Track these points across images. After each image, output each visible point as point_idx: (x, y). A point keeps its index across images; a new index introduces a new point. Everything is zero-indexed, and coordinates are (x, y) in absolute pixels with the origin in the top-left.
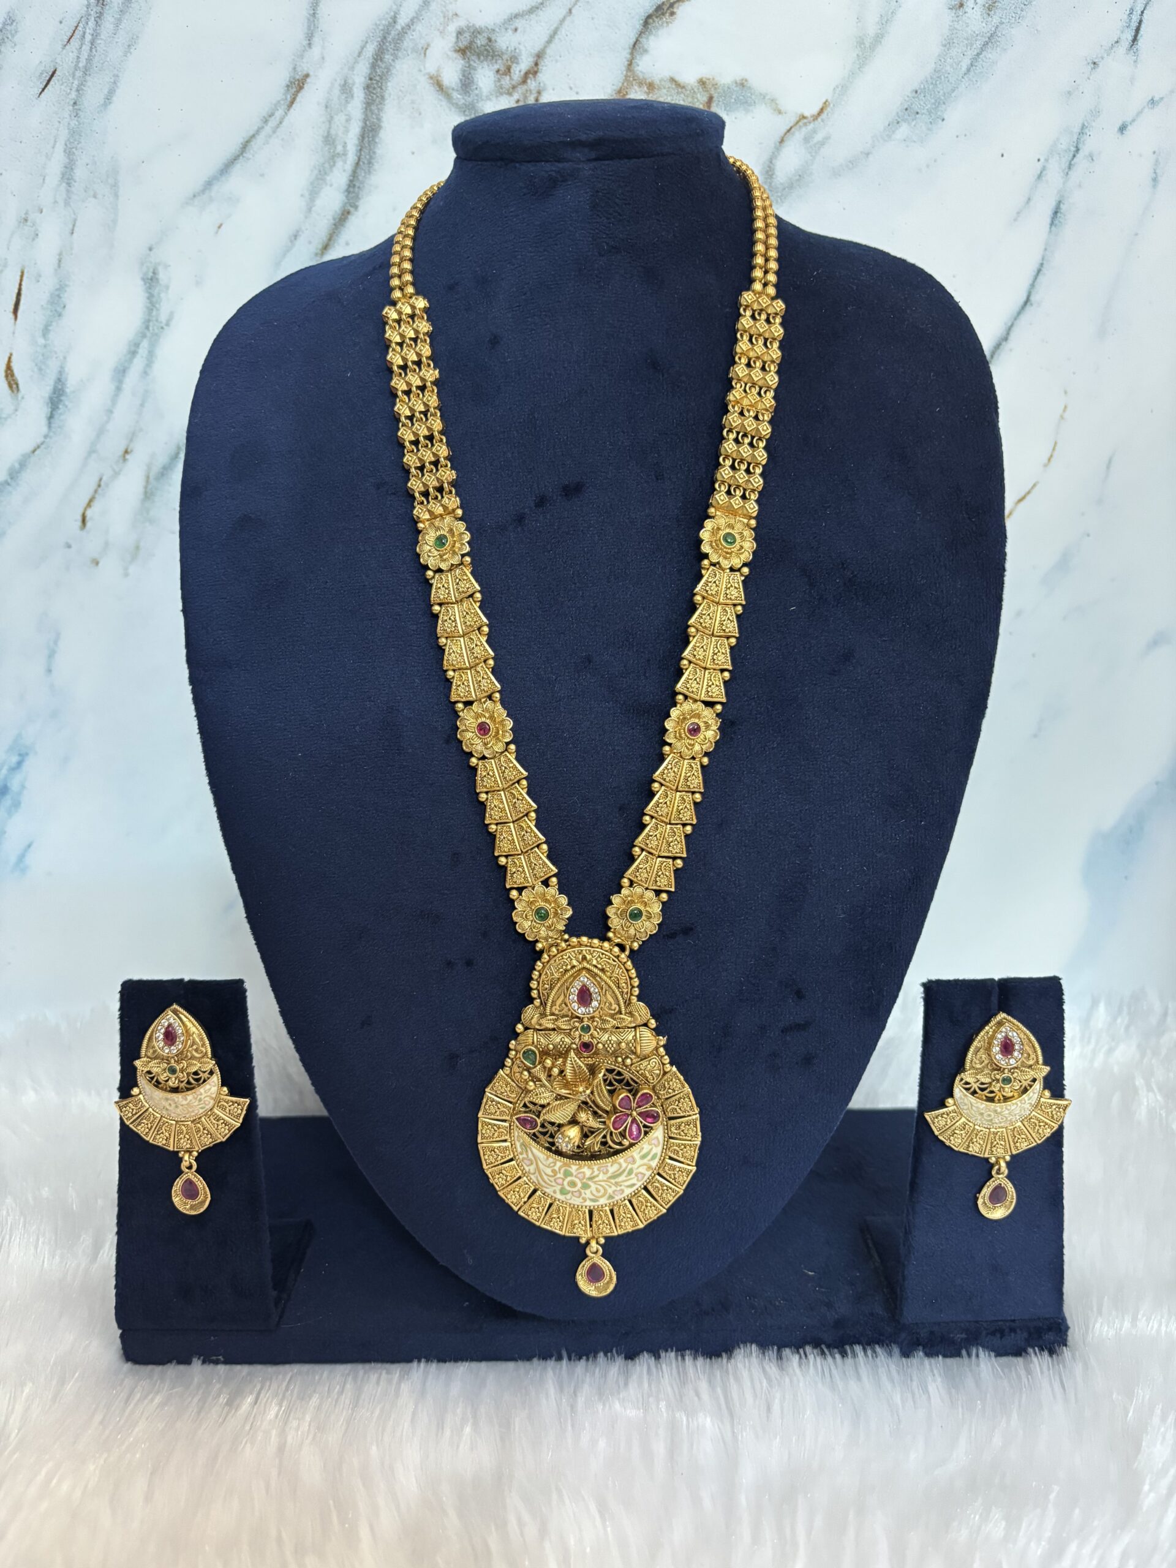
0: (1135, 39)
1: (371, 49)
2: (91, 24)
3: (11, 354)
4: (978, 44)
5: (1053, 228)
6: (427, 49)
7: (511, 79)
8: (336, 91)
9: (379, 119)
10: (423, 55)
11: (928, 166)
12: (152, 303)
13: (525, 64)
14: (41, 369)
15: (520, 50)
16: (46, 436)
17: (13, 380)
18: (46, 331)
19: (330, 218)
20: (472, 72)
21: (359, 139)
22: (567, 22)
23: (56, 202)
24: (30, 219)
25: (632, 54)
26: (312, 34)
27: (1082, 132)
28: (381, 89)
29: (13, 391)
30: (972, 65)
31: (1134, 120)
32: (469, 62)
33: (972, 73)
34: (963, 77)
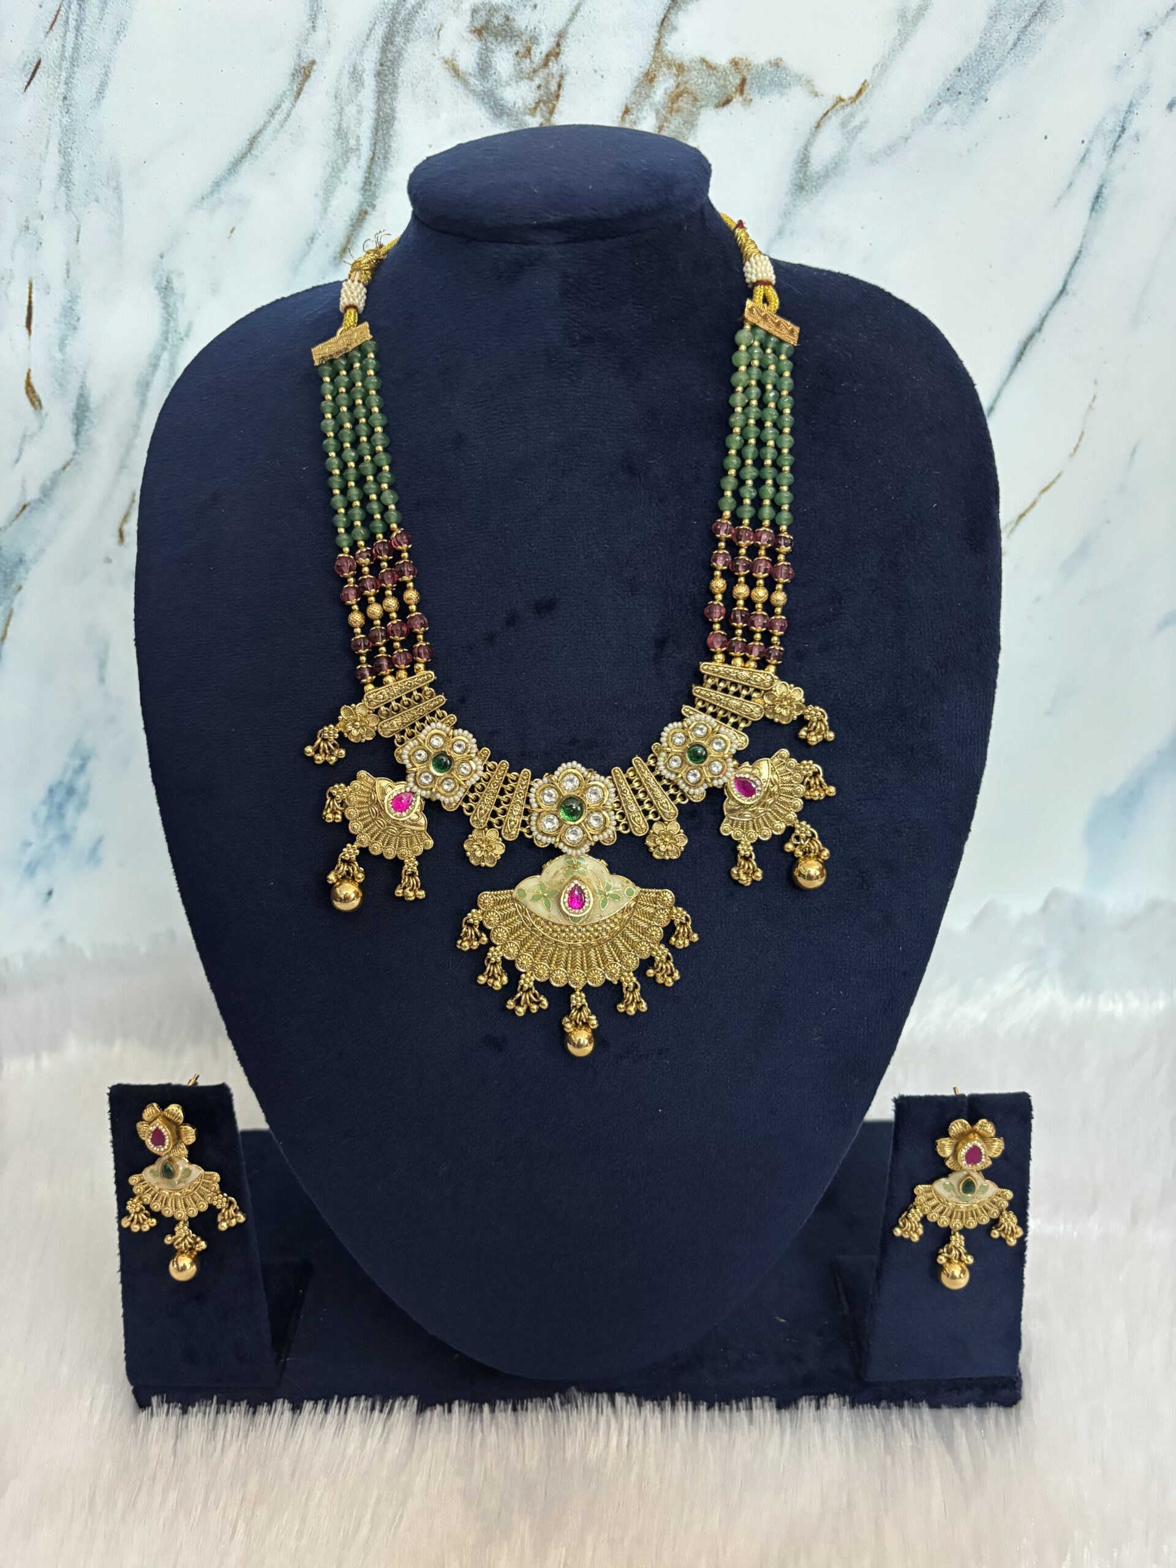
1: (380, 31)
2: (74, 7)
3: (29, 370)
4: (1026, 16)
5: (1094, 214)
6: (440, 30)
7: (532, 62)
8: (345, 80)
9: (393, 110)
10: (436, 37)
11: (969, 151)
12: (169, 314)
13: (546, 45)
14: (62, 385)
15: (540, 30)
16: (74, 453)
17: (35, 397)
18: (62, 345)
19: (347, 219)
20: (489, 54)
21: (372, 132)
23: (56, 207)
24: (30, 226)
25: (660, 32)
26: (315, 15)
27: (1129, 111)
28: (394, 75)
29: (36, 408)
30: (1019, 39)
32: (486, 44)
33: (1018, 48)
34: (1008, 53)
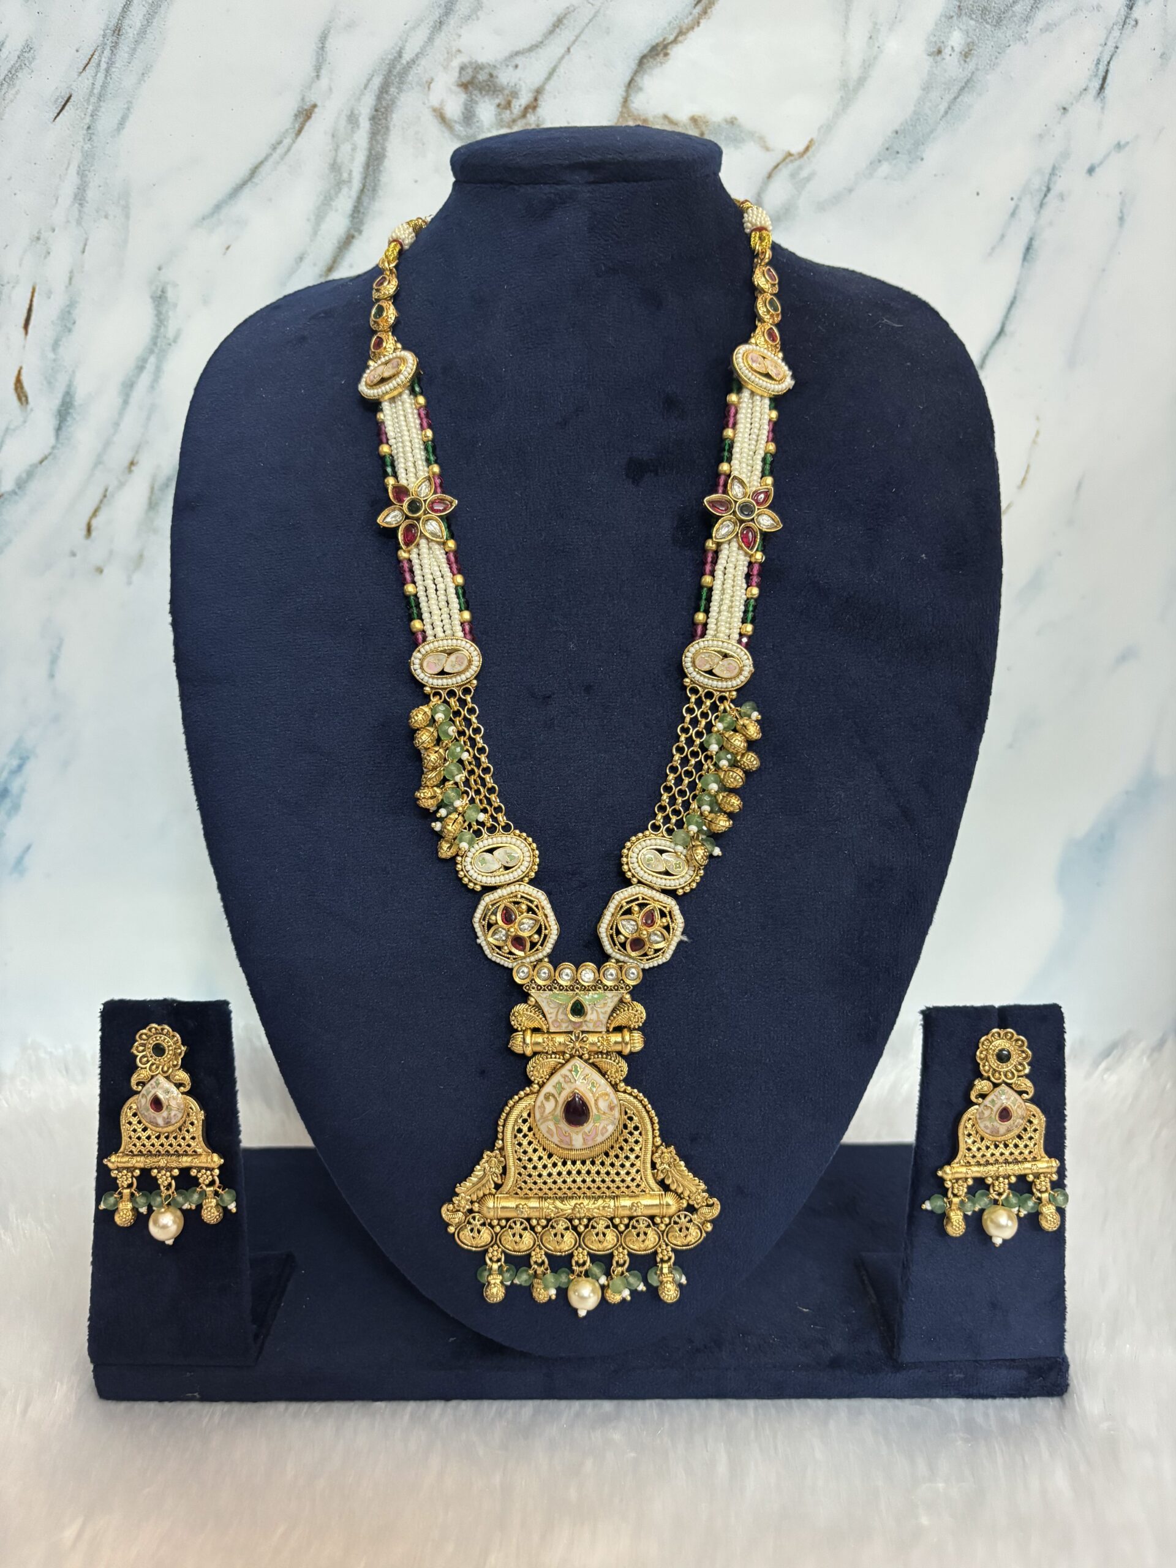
0: (1102, 87)
1: (377, 82)
2: (107, 52)
3: (21, 368)
4: (955, 89)
5: (1026, 264)
6: (431, 83)
7: (511, 113)
8: (343, 122)
9: (384, 149)
10: (427, 89)
11: (907, 203)
12: (160, 320)
13: (524, 99)
14: (50, 382)
15: (521, 86)
16: (53, 448)
17: (23, 392)
18: (56, 345)
19: (335, 242)
20: (474, 105)
21: (364, 168)
22: (564, 61)
23: (68, 222)
24: (42, 237)
25: (627, 91)
26: (320, 66)
27: (1053, 174)
28: (386, 120)
29: (22, 403)
30: (949, 108)
31: (1101, 163)
32: (471, 96)
33: (949, 116)
34: (941, 120)
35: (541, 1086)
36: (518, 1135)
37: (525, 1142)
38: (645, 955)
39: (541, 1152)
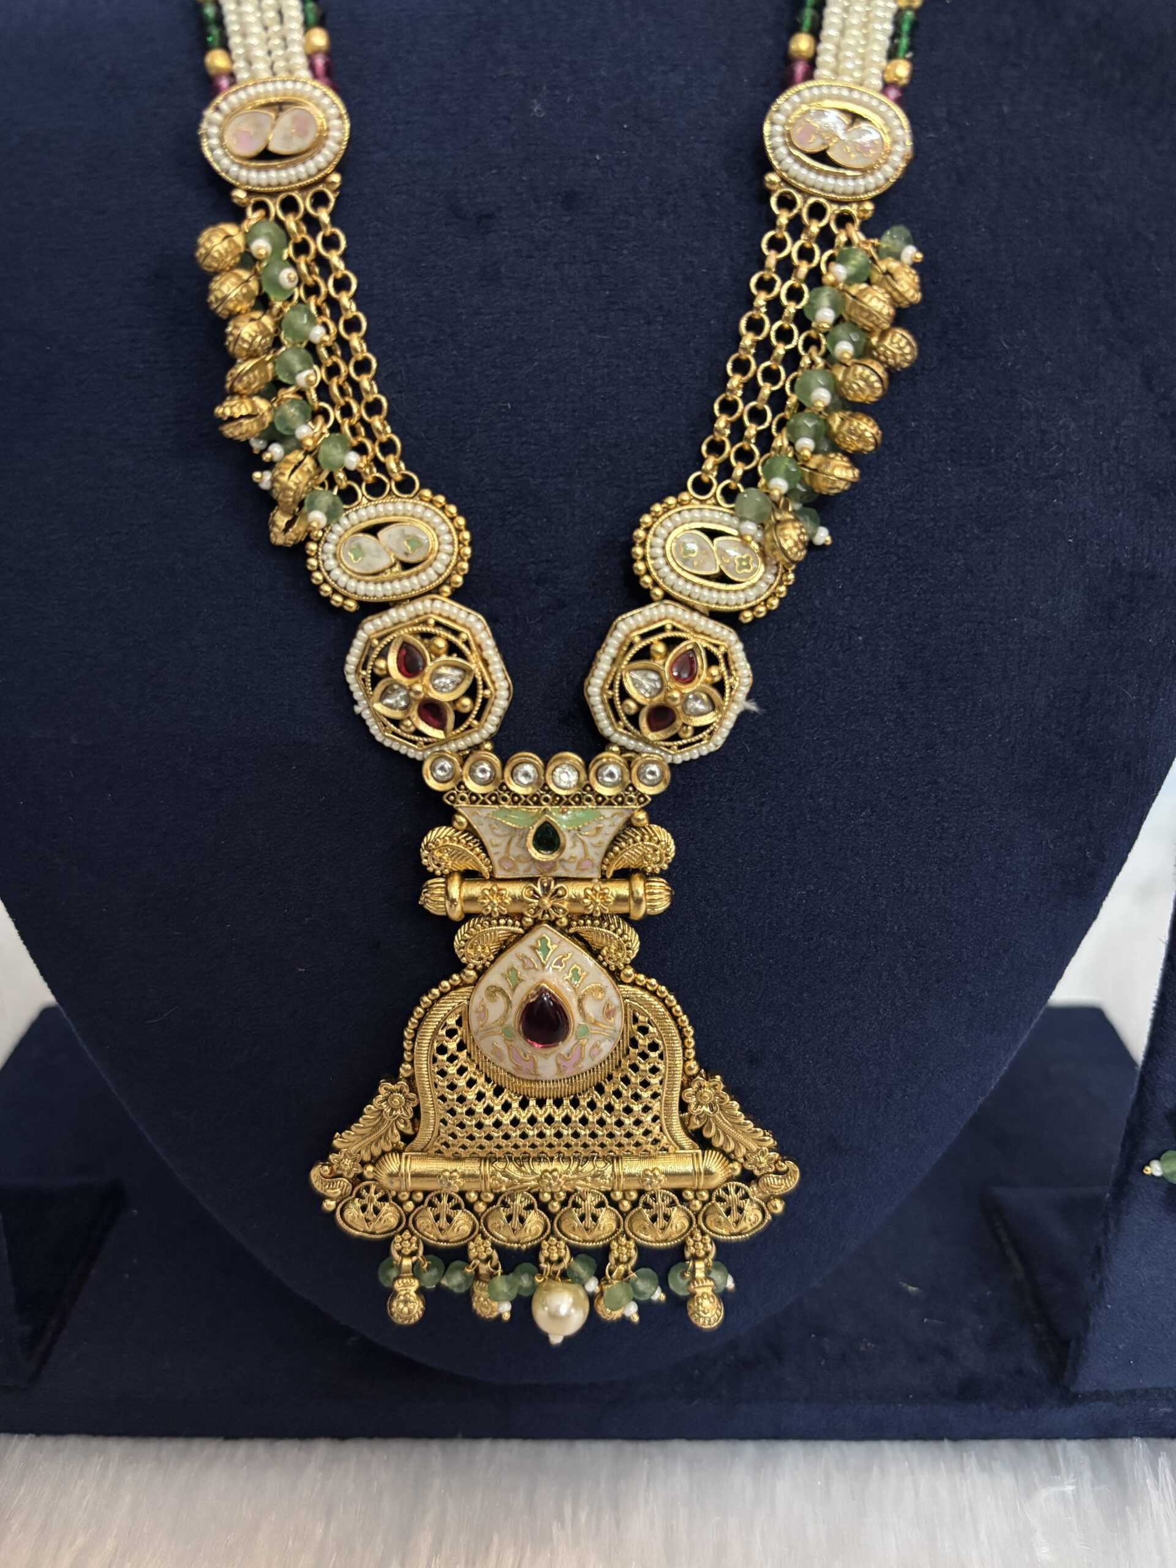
35: (481, 972)
36: (440, 1057)
37: (452, 1070)
38: (676, 737)
39: (481, 1085)
